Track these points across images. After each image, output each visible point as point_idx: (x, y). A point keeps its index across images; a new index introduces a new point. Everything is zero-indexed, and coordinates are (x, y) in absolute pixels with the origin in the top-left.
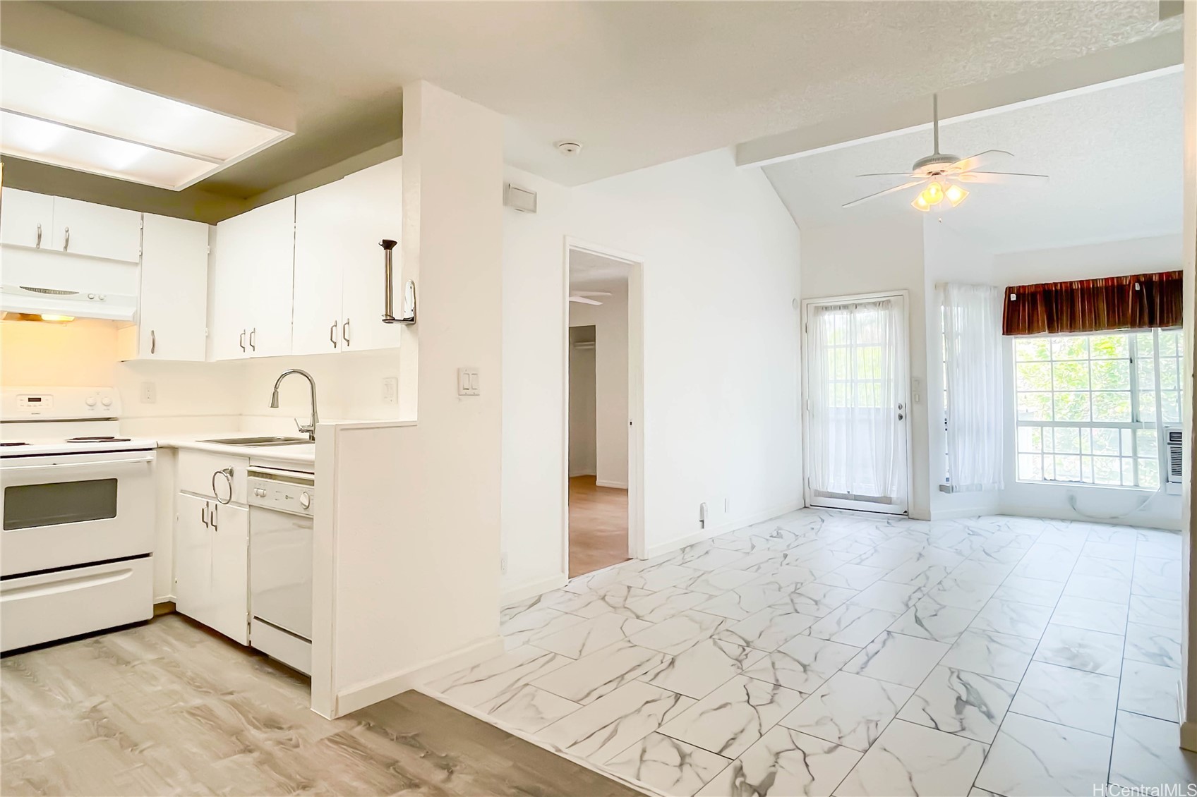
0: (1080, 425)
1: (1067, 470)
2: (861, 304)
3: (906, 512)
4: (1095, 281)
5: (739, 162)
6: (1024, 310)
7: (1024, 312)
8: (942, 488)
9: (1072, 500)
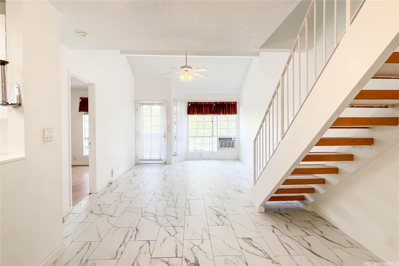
0: (202, 137)
1: (199, 148)
2: (154, 104)
3: (165, 162)
4: (211, 102)
5: (121, 53)
6: (192, 108)
7: (192, 109)
8: (174, 155)
9: (200, 155)
